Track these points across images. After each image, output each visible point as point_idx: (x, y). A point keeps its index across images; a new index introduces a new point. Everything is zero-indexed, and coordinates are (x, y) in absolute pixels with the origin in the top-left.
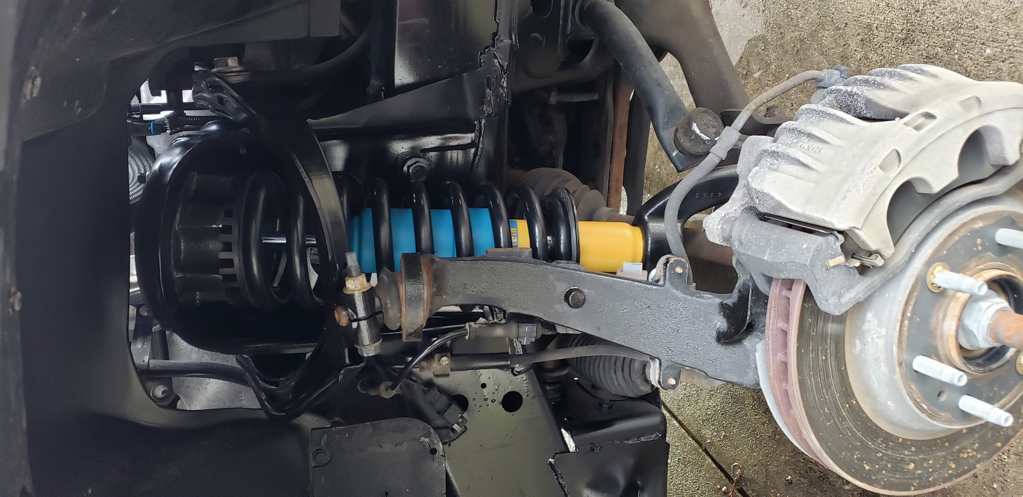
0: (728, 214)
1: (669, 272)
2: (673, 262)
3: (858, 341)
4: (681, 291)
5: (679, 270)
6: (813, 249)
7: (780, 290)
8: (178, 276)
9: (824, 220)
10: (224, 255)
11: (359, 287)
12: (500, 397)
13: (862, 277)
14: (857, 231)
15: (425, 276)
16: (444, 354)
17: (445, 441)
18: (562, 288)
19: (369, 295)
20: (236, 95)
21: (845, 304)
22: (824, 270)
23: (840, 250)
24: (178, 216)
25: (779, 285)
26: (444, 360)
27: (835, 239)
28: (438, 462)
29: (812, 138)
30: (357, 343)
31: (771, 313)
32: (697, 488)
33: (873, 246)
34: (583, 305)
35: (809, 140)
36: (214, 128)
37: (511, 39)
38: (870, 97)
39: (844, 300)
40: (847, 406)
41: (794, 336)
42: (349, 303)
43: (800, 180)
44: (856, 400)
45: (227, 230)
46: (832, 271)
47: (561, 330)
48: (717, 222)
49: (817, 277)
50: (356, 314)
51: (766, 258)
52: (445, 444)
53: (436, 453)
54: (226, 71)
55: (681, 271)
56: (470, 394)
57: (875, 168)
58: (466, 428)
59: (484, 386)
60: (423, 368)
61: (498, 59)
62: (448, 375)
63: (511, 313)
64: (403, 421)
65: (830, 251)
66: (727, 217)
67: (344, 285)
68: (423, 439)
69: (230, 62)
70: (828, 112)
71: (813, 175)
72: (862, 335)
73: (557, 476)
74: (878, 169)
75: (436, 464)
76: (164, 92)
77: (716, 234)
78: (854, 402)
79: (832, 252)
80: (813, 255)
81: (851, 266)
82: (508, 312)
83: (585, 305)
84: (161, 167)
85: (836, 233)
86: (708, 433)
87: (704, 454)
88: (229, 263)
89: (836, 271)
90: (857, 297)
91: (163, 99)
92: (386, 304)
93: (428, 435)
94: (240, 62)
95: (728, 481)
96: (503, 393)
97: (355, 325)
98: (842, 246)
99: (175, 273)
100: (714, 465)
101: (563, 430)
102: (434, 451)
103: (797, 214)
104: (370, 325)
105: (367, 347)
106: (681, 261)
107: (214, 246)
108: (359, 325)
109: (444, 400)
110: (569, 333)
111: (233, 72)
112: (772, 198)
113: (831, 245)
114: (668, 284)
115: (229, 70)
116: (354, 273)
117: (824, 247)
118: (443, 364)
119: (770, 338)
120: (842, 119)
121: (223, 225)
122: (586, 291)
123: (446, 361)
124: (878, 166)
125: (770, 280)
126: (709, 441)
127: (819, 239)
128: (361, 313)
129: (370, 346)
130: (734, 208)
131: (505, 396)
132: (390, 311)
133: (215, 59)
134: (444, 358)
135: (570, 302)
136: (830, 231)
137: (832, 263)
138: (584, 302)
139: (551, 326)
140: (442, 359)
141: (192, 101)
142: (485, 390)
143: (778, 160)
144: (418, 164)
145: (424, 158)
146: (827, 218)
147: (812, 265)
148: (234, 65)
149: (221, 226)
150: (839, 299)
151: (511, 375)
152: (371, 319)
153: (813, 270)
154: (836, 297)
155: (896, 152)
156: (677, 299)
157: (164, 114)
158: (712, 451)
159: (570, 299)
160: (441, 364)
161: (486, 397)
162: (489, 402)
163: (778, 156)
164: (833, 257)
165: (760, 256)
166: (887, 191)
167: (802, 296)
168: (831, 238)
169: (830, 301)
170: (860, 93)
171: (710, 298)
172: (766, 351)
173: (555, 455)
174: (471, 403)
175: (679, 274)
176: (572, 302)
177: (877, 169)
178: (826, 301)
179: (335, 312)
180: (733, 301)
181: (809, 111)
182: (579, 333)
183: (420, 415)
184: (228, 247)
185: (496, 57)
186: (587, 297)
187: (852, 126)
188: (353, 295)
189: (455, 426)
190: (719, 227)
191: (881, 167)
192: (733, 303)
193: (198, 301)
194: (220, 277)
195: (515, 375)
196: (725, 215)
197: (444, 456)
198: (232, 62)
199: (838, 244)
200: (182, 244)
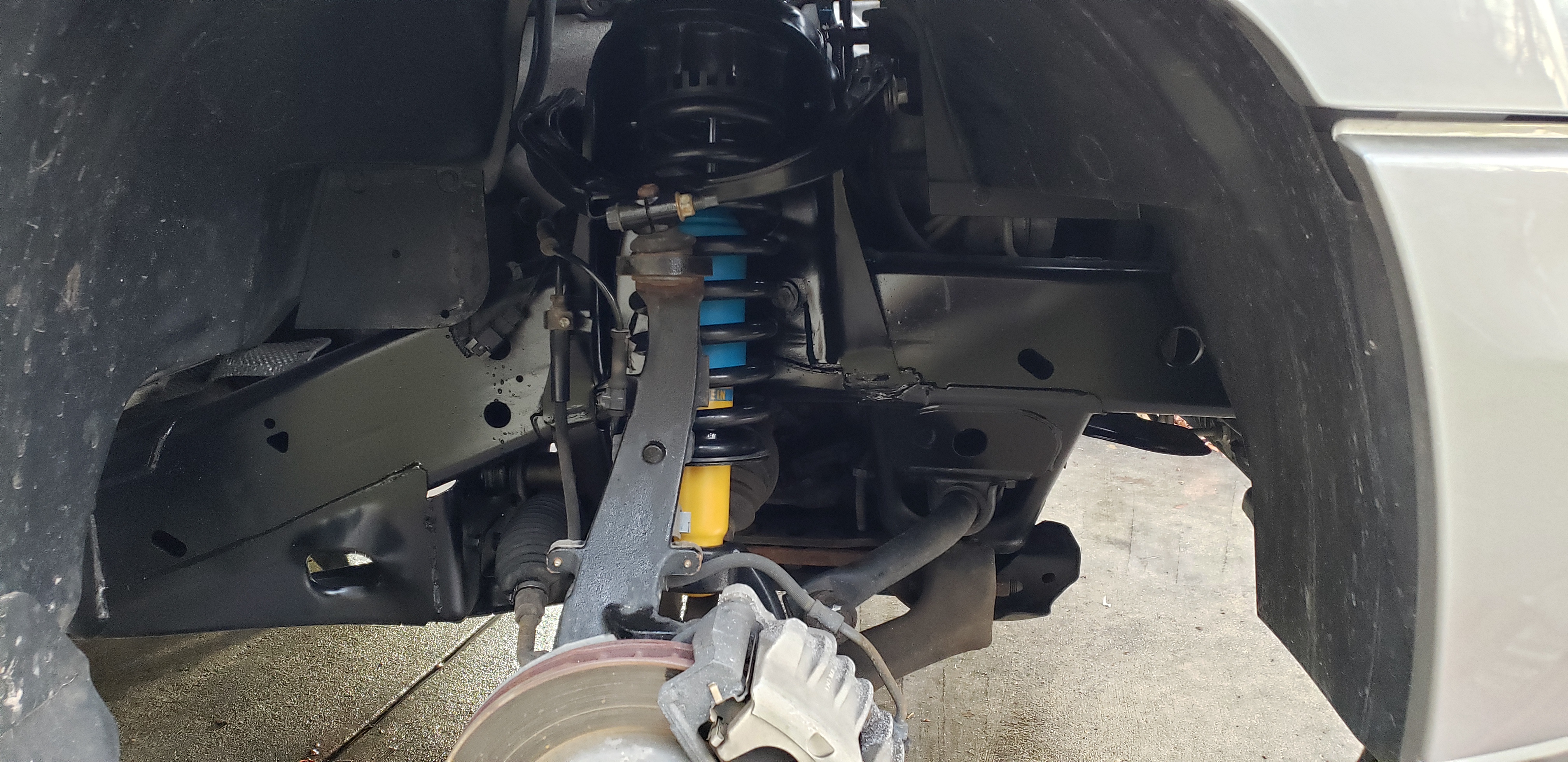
0: (754, 605)
1: (686, 553)
2: (697, 557)
3: (621, 742)
4: (664, 566)
5: (688, 564)
6: (729, 666)
7: (679, 650)
8: (680, 27)
9: (760, 677)
10: (703, 77)
11: (682, 207)
12: (504, 399)
13: (696, 729)
14: (750, 711)
15: (689, 280)
16: (572, 323)
17: (455, 329)
18: (665, 438)
19: (672, 220)
20: (867, 102)
21: (669, 709)
22: (707, 680)
23: (729, 697)
24: (743, 30)
25: (684, 649)
26: (566, 322)
27: (740, 691)
28: (431, 320)
29: (839, 682)
30: (620, 205)
31: (653, 643)
32: (312, 719)
33: (732, 733)
34: (647, 461)
35: (837, 680)
36: (833, 75)
37: (930, 405)
38: (883, 747)
39: (673, 707)
40: (544, 738)
41: (631, 662)
42: (666, 196)
43: (797, 663)
44: (549, 749)
45: (730, 80)
46: (706, 690)
47: (616, 439)
48: (745, 593)
49: (700, 673)
50: (653, 205)
51: (714, 629)
52: (450, 330)
53: (443, 317)
54: (893, 89)
55: (686, 566)
56: (512, 362)
57: (814, 728)
58: (471, 355)
59: (520, 379)
60: (556, 298)
61: (907, 388)
62: (546, 327)
63: (637, 382)
64: (485, 279)
65: (727, 686)
66: (751, 604)
67: (682, 193)
68: (462, 301)
69: (903, 94)
70: (866, 702)
71: (803, 677)
72: (627, 745)
73: (398, 472)
74: (814, 732)
75: (429, 318)
76: (864, 25)
77: (733, 592)
78: (547, 747)
79: (726, 690)
80: (723, 667)
81: (711, 712)
82: (638, 379)
83: (646, 464)
84: (797, 16)
85: (746, 693)
86: (394, 729)
87: (363, 726)
88: (694, 82)
89: (705, 696)
90: (676, 723)
91: (857, 22)
92: (661, 237)
93: (466, 307)
94: (901, 106)
95: (327, 756)
96: (509, 403)
97: (641, 202)
98: (733, 699)
99: (683, 24)
100: (347, 739)
101: (454, 481)
102: (445, 314)
103: (763, 658)
104: (642, 218)
105: (618, 215)
106: (698, 566)
107: (712, 66)
108: (640, 206)
109: (507, 329)
110: (613, 448)
111: (892, 97)
112: (777, 637)
113: (734, 687)
114: (672, 552)
115: (894, 93)
116: (697, 203)
117: (732, 679)
118: (561, 321)
119: (624, 645)
120: (860, 714)
121: (734, 77)
122: (662, 464)
123: (565, 324)
124: (817, 731)
125: (689, 641)
126: (382, 732)
127: (740, 674)
128: (654, 209)
129: (618, 218)
130: (760, 612)
131: (505, 405)
132: (654, 240)
133: (905, 78)
134: (568, 322)
135: (650, 447)
136: (749, 686)
137: (714, 689)
138: (649, 462)
139: (621, 428)
140: (567, 319)
141: (855, 56)
142: (514, 380)
143: (815, 648)
144: (792, 298)
145: (797, 306)
146: (762, 679)
147: (713, 666)
148: (899, 97)
149: (734, 74)
150: (674, 702)
151: (532, 413)
152: (648, 219)
153: (708, 668)
154: (677, 699)
155: (831, 751)
156: (654, 562)
157: (839, 22)
158: (369, 736)
159: (654, 446)
160: (561, 318)
161: (505, 382)
162: (499, 386)
163: (820, 649)
164: (721, 690)
165: (715, 624)
166: (790, 743)
167: (675, 668)
168: (740, 688)
169: (673, 691)
170: (887, 738)
171: (658, 597)
172: (609, 643)
173: (425, 470)
174: (498, 363)
175: (684, 564)
176: (650, 448)
177: (814, 730)
178: (673, 686)
179: (654, 184)
180: (656, 618)
181: (867, 687)
182: (613, 460)
183: (492, 297)
184: (711, 81)
185: (910, 386)
186: (654, 466)
187: (854, 722)
188: (674, 202)
189: (474, 342)
190: (740, 595)
191: (815, 735)
192: (654, 619)
193: (645, 48)
194: (679, 72)
195: (532, 418)
196: (753, 602)
197: (438, 328)
198: (902, 96)
199: (735, 696)
200: (713, 34)
